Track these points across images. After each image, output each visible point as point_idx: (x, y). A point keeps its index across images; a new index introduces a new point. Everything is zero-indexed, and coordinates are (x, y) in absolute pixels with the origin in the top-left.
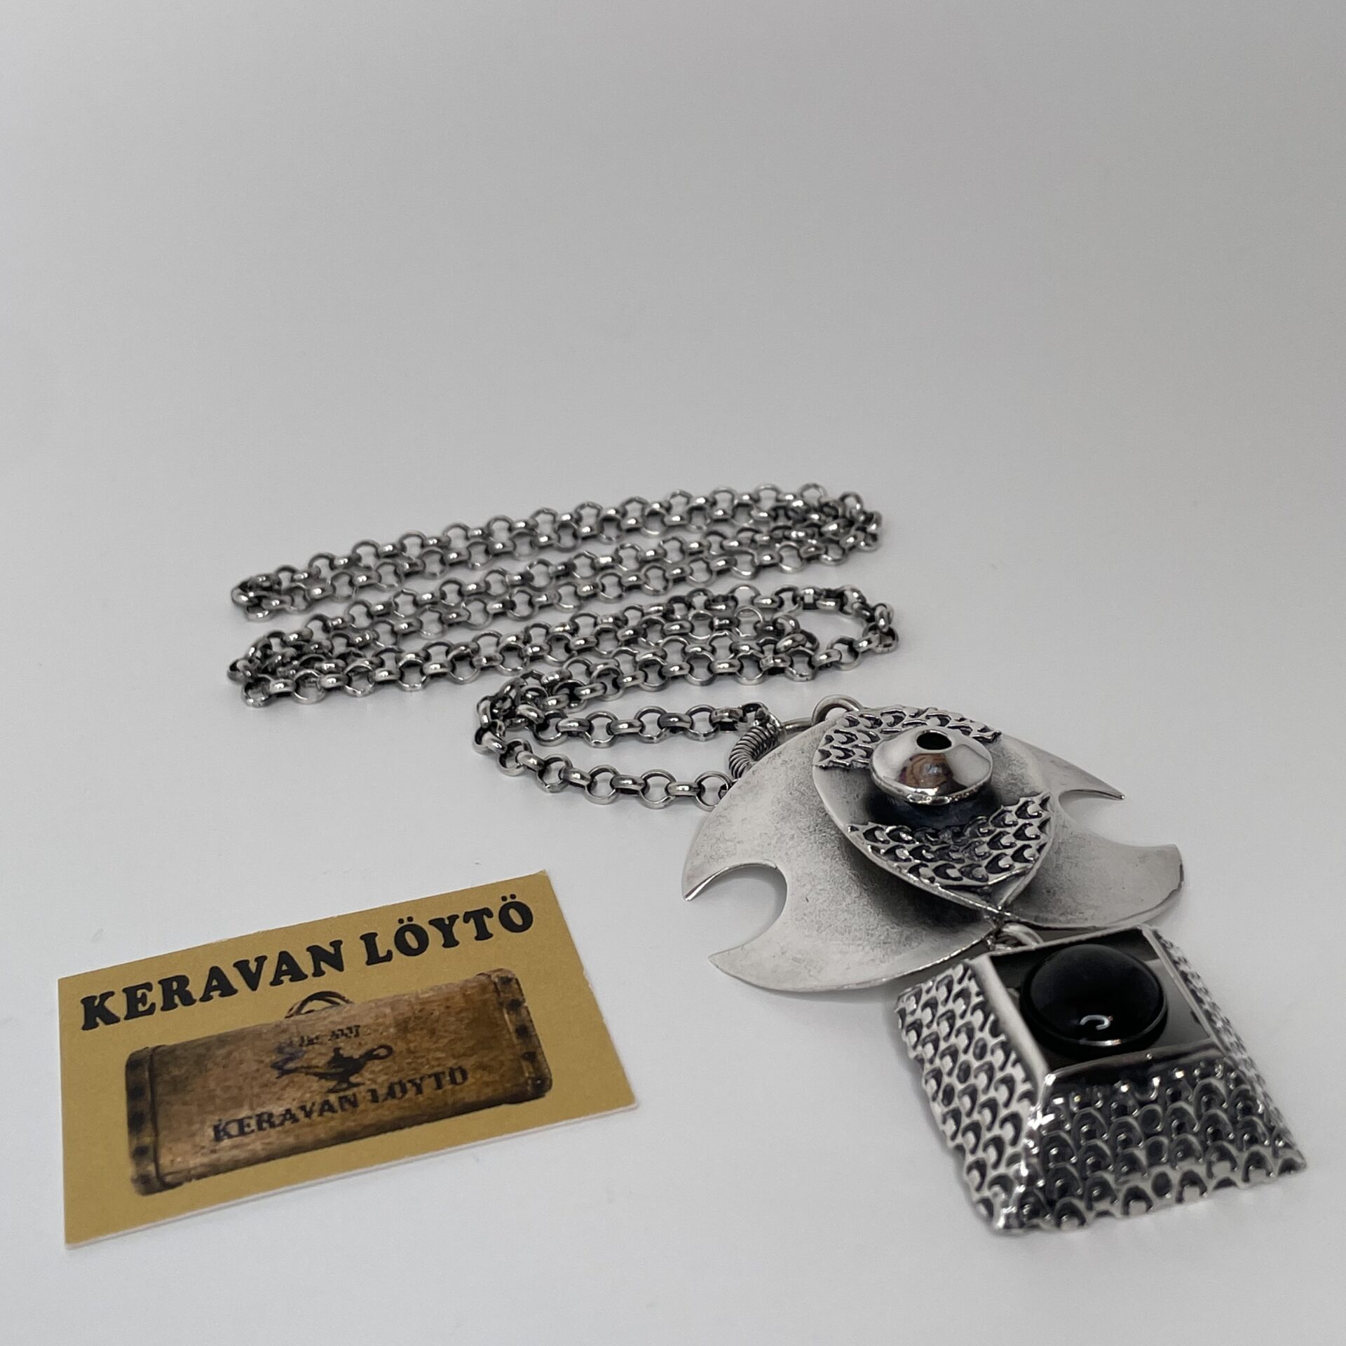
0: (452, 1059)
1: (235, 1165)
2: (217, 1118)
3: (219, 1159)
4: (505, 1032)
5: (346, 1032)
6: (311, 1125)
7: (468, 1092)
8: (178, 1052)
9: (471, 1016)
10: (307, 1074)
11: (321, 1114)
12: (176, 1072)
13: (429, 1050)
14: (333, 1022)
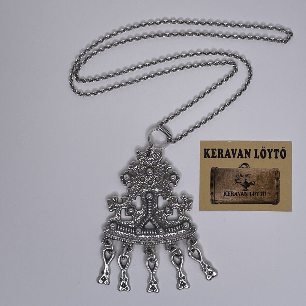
0: (264, 189)
1: (227, 203)
2: (224, 190)
3: (224, 200)
4: (274, 186)
5: (248, 175)
6: (239, 197)
7: (266, 199)
8: (220, 170)
9: (270, 179)
10: (240, 184)
11: (241, 195)
12: (219, 176)
13: (261, 185)
14: (246, 172)
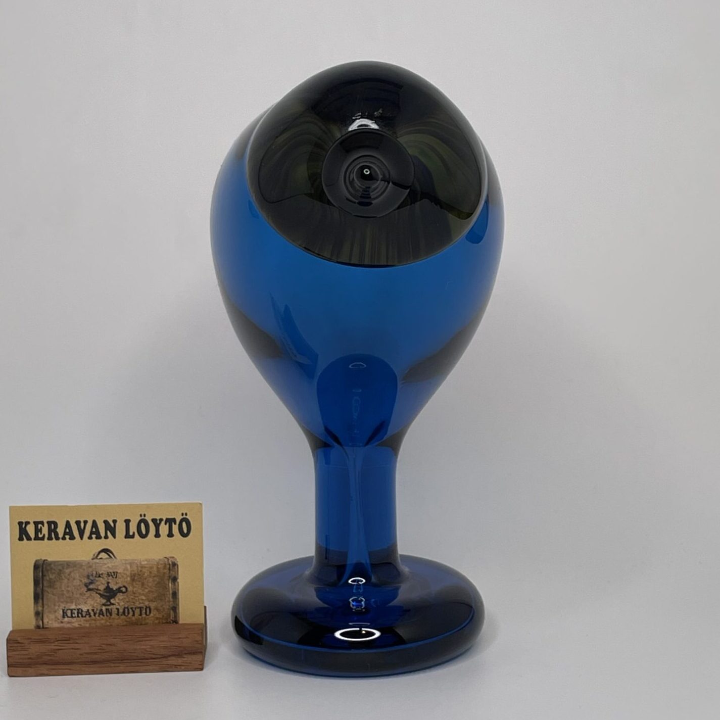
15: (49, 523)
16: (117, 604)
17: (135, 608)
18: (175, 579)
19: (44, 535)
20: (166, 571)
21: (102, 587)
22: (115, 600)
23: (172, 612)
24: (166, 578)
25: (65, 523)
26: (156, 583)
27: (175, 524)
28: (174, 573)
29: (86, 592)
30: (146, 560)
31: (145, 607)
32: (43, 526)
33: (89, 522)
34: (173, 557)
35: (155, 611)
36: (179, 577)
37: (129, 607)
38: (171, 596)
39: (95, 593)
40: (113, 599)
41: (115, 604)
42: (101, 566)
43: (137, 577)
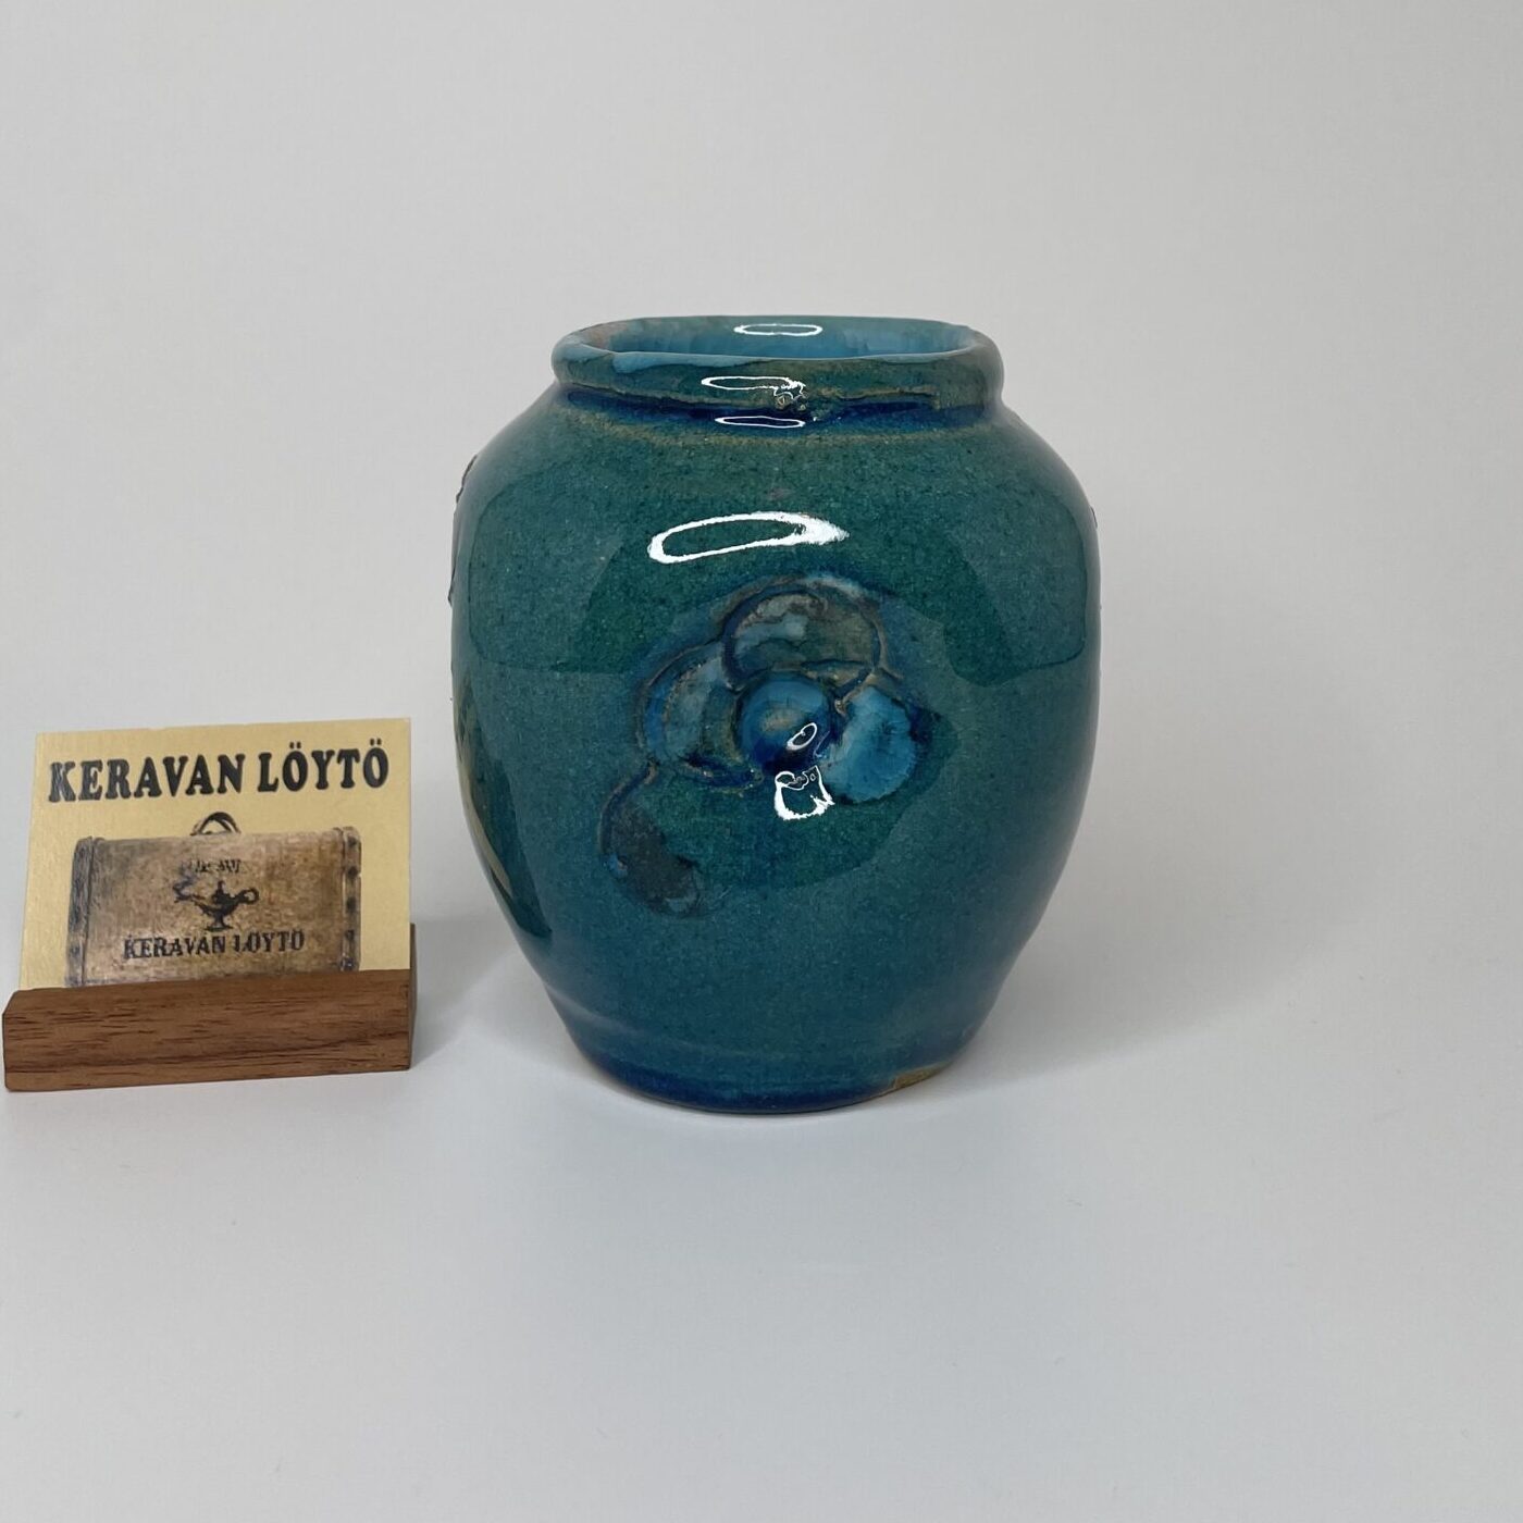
15: (113, 764)
16: (235, 927)
17: (272, 935)
18: (353, 873)
19: (101, 788)
20: (337, 856)
21: (208, 893)
22: (233, 917)
23: (345, 942)
24: (335, 871)
25: (143, 762)
26: (315, 881)
27: (358, 760)
28: (351, 860)
29: (176, 902)
30: (298, 835)
31: (291, 932)
32: (100, 769)
33: (190, 758)
34: (351, 828)
35: (313, 940)
36: (363, 869)
37: (260, 934)
38: (344, 907)
39: (193, 903)
40: (229, 917)
41: (232, 928)
42: (209, 849)
43: (277, 870)
